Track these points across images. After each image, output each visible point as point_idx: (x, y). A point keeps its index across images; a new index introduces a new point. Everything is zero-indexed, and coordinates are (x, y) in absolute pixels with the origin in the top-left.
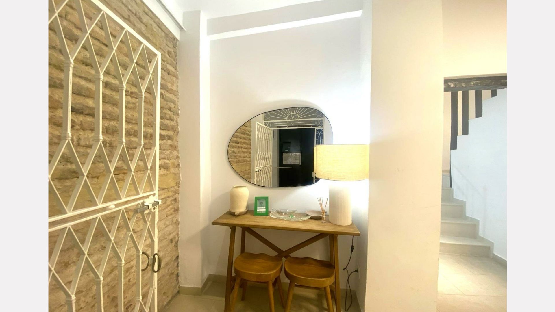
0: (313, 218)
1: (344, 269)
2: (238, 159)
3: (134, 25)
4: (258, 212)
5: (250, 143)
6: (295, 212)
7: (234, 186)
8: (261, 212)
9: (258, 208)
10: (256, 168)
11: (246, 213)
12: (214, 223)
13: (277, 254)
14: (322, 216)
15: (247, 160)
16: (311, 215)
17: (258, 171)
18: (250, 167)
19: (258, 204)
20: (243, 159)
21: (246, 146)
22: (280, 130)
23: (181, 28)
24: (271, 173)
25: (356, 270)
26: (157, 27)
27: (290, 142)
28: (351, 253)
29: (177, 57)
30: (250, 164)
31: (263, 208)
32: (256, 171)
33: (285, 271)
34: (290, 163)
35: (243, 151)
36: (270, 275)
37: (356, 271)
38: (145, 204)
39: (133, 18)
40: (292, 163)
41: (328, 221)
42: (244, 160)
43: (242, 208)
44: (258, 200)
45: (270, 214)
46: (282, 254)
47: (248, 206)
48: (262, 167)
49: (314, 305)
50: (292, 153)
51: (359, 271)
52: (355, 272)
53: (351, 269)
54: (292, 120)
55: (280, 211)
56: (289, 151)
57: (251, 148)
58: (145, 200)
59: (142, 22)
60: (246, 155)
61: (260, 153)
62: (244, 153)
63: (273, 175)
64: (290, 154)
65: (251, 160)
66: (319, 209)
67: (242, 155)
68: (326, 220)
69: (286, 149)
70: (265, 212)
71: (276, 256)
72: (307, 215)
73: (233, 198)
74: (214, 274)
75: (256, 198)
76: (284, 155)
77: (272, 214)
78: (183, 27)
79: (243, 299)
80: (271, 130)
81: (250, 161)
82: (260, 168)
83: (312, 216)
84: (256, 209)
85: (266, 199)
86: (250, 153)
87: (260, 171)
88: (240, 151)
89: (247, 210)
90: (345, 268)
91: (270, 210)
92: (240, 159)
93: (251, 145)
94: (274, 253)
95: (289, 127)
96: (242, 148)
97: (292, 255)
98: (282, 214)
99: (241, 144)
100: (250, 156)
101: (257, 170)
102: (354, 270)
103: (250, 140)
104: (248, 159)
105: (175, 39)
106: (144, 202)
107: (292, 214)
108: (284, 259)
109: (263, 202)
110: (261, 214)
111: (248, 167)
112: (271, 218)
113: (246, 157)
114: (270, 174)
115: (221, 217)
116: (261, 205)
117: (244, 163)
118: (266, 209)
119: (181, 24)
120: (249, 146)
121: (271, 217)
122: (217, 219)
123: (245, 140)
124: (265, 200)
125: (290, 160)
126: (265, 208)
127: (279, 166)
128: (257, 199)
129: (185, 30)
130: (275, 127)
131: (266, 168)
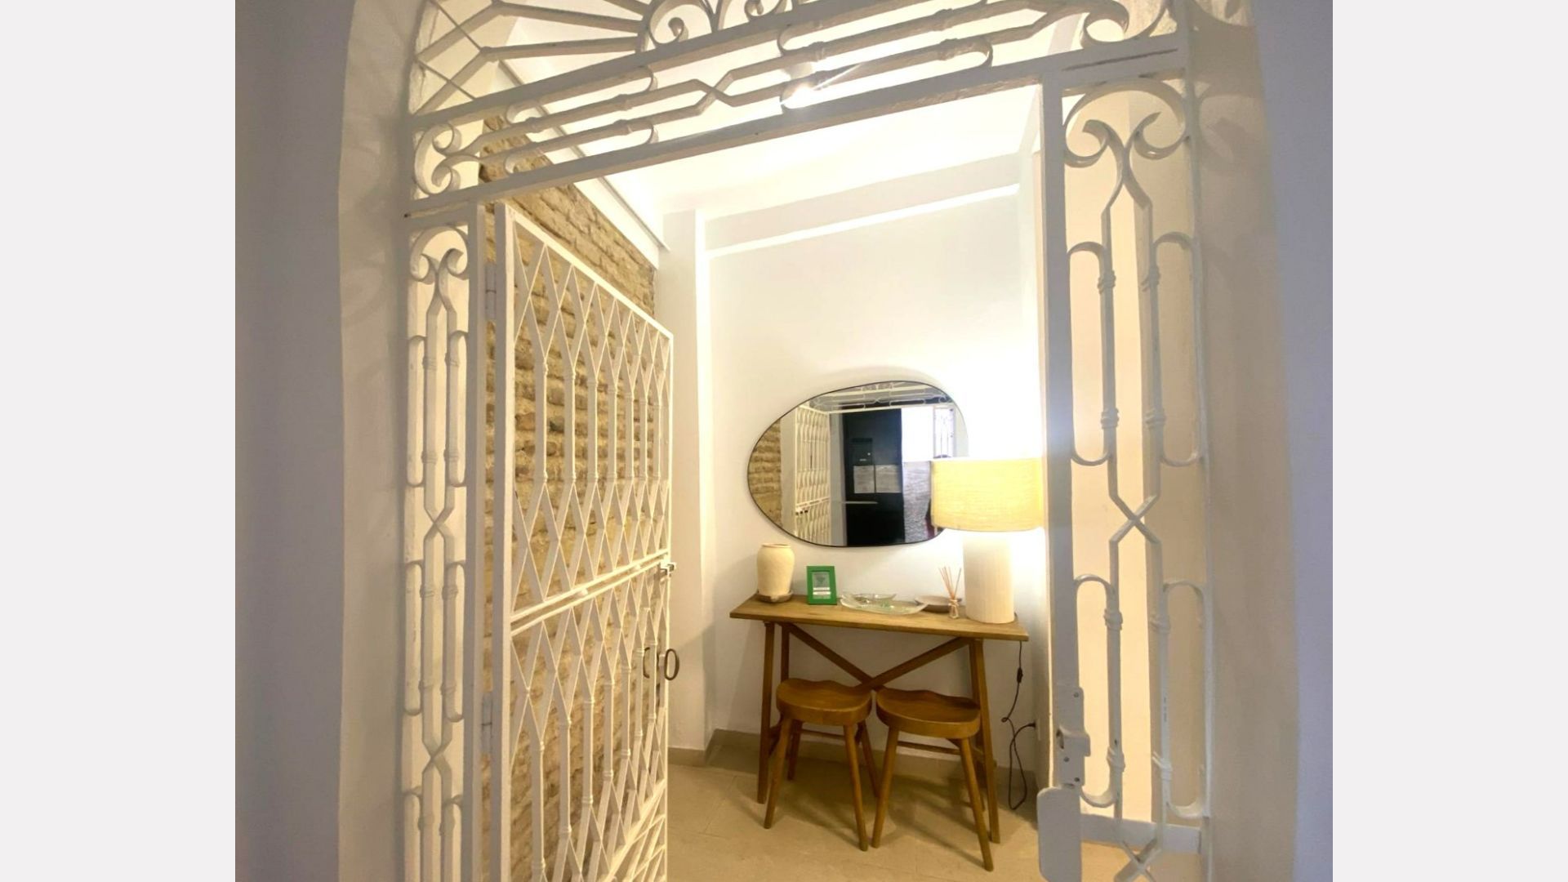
0: (930, 610)
1: (1005, 720)
2: (756, 486)
3: (606, 272)
4: (815, 598)
5: (779, 447)
6: (894, 599)
7: (766, 544)
8: (823, 596)
9: (815, 589)
10: (797, 505)
11: (791, 598)
12: (734, 615)
13: (859, 683)
14: (950, 604)
15: (773, 488)
16: (927, 603)
17: (801, 513)
18: (779, 503)
19: (815, 581)
20: (765, 485)
21: (769, 455)
22: (844, 415)
23: (661, 246)
24: (829, 516)
25: (1032, 722)
26: (630, 260)
27: (870, 440)
28: (1018, 686)
29: (655, 301)
30: (780, 496)
31: (823, 589)
32: (797, 514)
33: (879, 710)
34: (873, 492)
35: (764, 468)
36: (849, 713)
37: (1030, 725)
38: (662, 567)
39: (606, 262)
40: (878, 491)
41: (964, 616)
42: (767, 488)
43: (781, 590)
44: (814, 573)
45: (841, 601)
46: (868, 684)
47: (792, 587)
48: (808, 502)
49: (942, 796)
50: (877, 466)
51: (1038, 723)
52: (1028, 727)
53: (1020, 719)
54: (875, 391)
55: (859, 596)
56: (871, 463)
57: (779, 460)
58: (661, 561)
59: (613, 261)
60: (770, 475)
61: (803, 471)
62: (767, 471)
63: (834, 521)
64: (871, 468)
65: (782, 488)
66: (944, 593)
67: (764, 475)
68: (959, 614)
69: (863, 458)
70: (829, 598)
71: (857, 687)
72: (918, 604)
73: (763, 568)
74: (725, 728)
75: (809, 568)
76: (857, 471)
77: (845, 600)
78: (664, 244)
79: (791, 776)
80: (826, 416)
81: (780, 489)
82: (806, 504)
83: (929, 606)
84: (811, 591)
85: (830, 570)
86: (779, 471)
87: (806, 512)
88: (759, 468)
89: (791, 594)
90: (1006, 716)
91: (839, 594)
92: (759, 486)
93: (779, 452)
94: (851, 681)
95: (867, 406)
96: (762, 460)
97: (888, 685)
98: (865, 602)
99: (760, 452)
100: (779, 477)
101: (798, 510)
102: (1027, 723)
103: (778, 440)
104: (775, 485)
105: (651, 269)
106: (659, 566)
107: (886, 601)
108: (873, 693)
109: (823, 576)
110: (822, 602)
111: (774, 504)
112: (844, 609)
113: (771, 480)
114: (826, 519)
115: (744, 605)
116: (821, 583)
117: (768, 494)
118: (830, 590)
119: (661, 239)
120: (776, 455)
121: (844, 606)
122: (739, 608)
123: (768, 441)
124: (827, 573)
125: (872, 482)
126: (828, 589)
127: (844, 498)
128: (811, 570)
129: (669, 248)
130: (834, 409)
131: (816, 506)
